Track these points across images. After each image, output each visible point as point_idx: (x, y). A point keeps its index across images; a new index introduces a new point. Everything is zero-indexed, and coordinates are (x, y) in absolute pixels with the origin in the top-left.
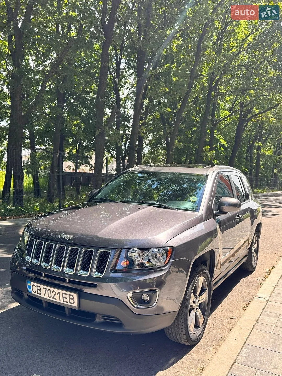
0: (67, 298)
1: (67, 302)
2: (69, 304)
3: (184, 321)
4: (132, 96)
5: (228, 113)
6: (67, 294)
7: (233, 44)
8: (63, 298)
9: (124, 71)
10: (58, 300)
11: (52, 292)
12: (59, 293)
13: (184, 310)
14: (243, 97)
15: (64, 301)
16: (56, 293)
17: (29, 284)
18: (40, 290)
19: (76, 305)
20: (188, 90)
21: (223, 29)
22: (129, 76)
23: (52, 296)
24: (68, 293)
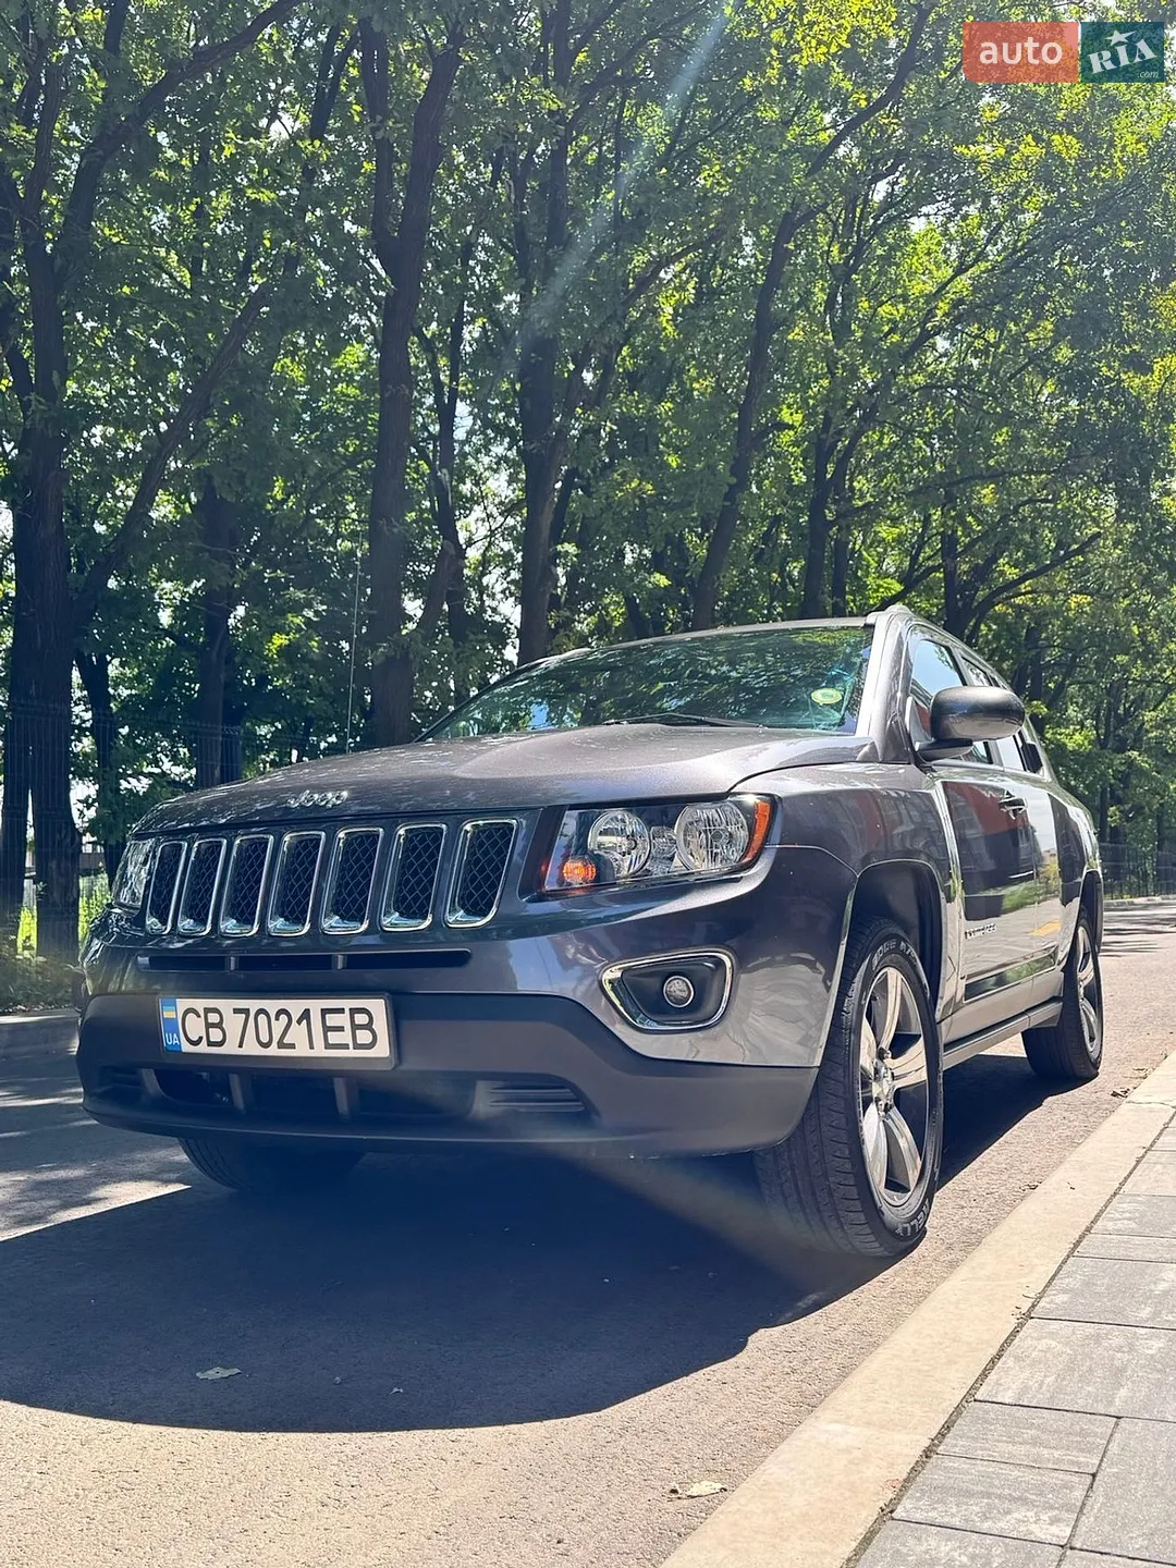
0: (341, 1029)
1: (345, 1046)
2: (351, 1053)
3: (844, 1120)
4: (506, 549)
5: (898, 587)
6: (341, 1011)
7: (895, 313)
8: (327, 1029)
9: (467, 449)
10: (302, 1050)
11: (273, 1018)
12: (306, 1014)
13: (840, 1071)
14: (953, 513)
15: (328, 1046)
16: (295, 1018)
17: (168, 1014)
18: (219, 1025)
19: (383, 1049)
20: (733, 480)
21: (848, 258)
22: (490, 468)
23: (276, 1038)
24: (347, 1004)
